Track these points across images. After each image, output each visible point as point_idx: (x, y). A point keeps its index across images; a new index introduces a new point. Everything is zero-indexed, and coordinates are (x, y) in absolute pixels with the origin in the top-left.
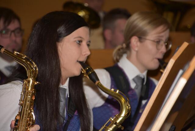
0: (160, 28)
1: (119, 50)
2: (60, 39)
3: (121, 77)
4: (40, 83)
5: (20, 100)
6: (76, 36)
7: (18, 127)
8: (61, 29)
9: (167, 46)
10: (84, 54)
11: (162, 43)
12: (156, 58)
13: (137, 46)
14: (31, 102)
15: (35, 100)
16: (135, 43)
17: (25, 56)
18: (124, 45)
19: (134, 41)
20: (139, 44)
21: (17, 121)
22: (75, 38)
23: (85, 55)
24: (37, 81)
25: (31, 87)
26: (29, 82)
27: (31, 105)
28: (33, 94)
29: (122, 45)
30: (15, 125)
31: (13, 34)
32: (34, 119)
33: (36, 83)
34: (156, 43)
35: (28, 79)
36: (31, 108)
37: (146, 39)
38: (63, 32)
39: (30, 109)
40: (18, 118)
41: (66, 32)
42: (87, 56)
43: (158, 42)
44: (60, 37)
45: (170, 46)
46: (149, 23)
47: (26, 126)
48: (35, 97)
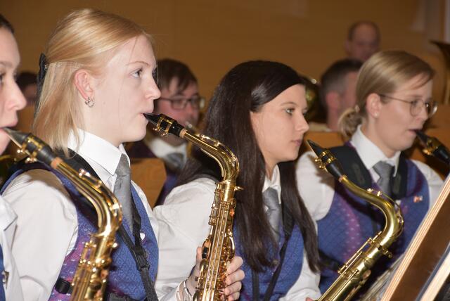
0: (416, 80)
1: (348, 116)
2: (259, 107)
3: (356, 166)
4: (242, 189)
5: (210, 217)
6: (284, 101)
7: (209, 259)
8: (259, 91)
9: (429, 110)
10: (299, 129)
11: (420, 104)
12: (411, 130)
13: (378, 110)
14: (228, 220)
15: (234, 215)
16: (374, 104)
17: (219, 143)
18: (357, 108)
19: (373, 101)
20: (380, 105)
21: (205, 250)
22: (282, 105)
23: (300, 131)
24: (237, 185)
25: (229, 195)
26: (224, 186)
27: (228, 225)
28: (231, 207)
29: (354, 108)
30: (204, 256)
31: (189, 105)
32: (233, 248)
33: (236, 189)
34: (409, 105)
35: (224, 182)
36: (229, 230)
37: (391, 98)
38: (263, 96)
39: (226, 231)
40: (207, 245)
41: (267, 96)
42: (303, 132)
43: (413, 103)
44: (258, 104)
45: (435, 109)
46: (399, 70)
47: (221, 260)
48: (235, 211)
